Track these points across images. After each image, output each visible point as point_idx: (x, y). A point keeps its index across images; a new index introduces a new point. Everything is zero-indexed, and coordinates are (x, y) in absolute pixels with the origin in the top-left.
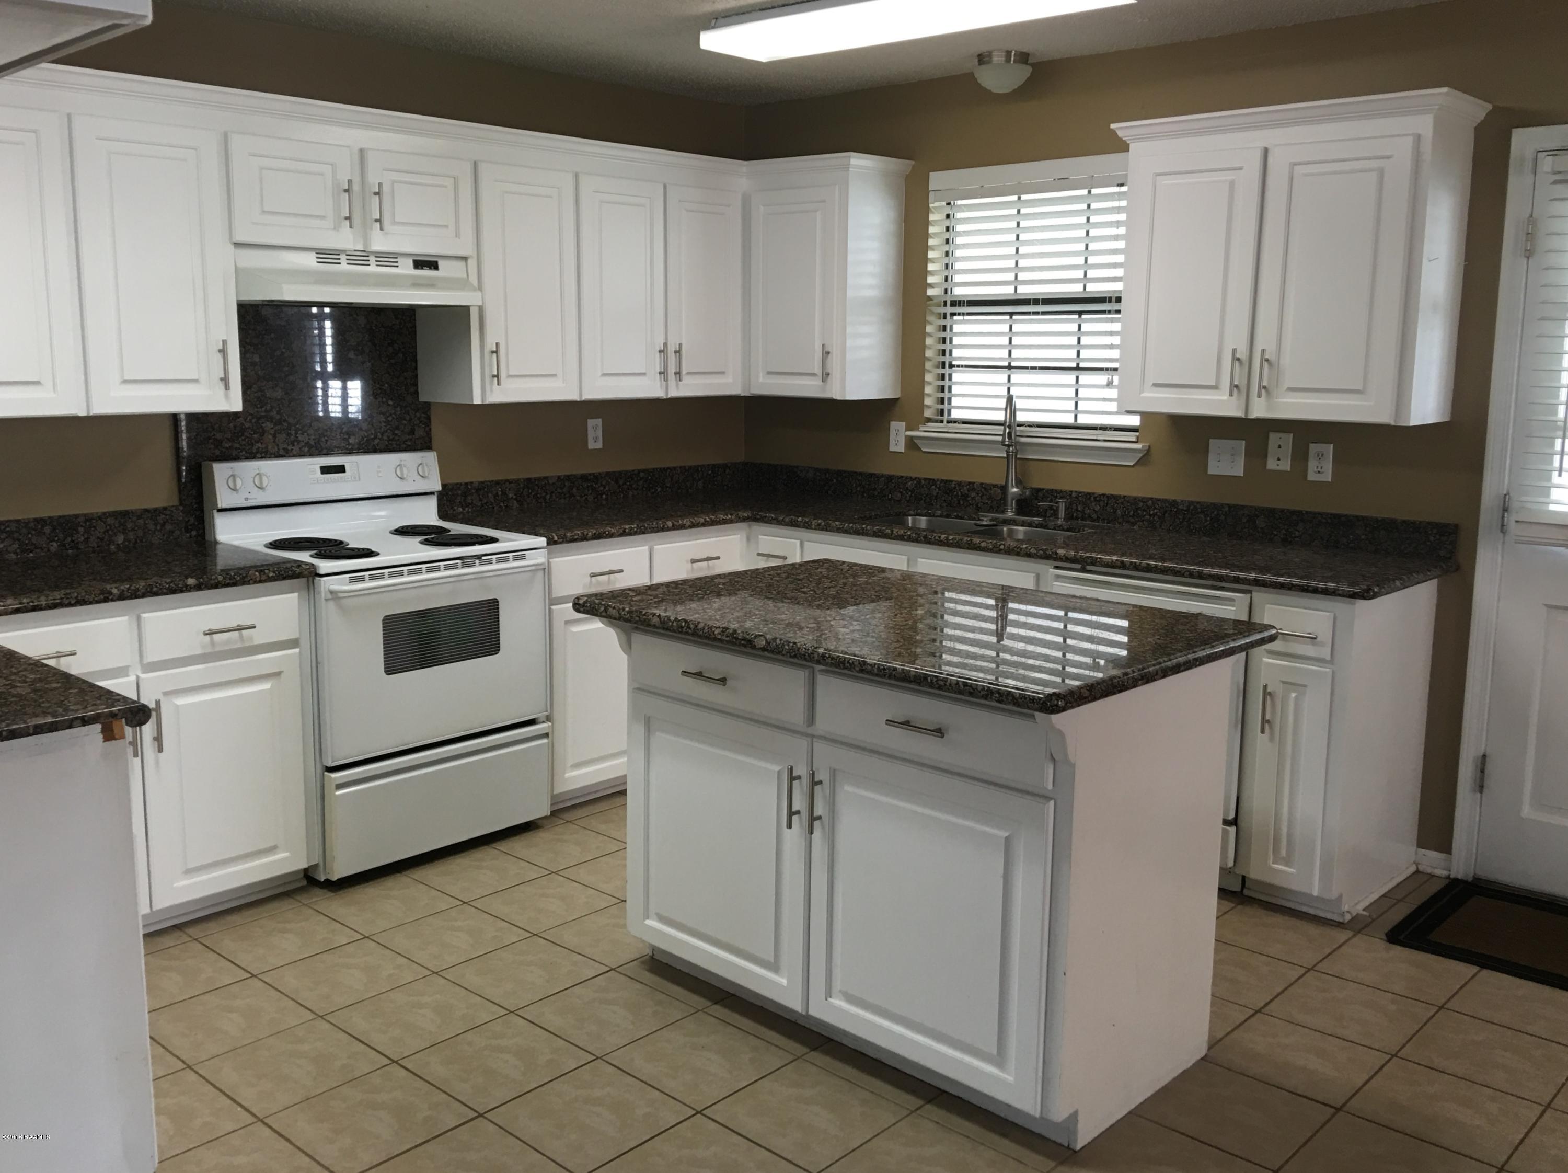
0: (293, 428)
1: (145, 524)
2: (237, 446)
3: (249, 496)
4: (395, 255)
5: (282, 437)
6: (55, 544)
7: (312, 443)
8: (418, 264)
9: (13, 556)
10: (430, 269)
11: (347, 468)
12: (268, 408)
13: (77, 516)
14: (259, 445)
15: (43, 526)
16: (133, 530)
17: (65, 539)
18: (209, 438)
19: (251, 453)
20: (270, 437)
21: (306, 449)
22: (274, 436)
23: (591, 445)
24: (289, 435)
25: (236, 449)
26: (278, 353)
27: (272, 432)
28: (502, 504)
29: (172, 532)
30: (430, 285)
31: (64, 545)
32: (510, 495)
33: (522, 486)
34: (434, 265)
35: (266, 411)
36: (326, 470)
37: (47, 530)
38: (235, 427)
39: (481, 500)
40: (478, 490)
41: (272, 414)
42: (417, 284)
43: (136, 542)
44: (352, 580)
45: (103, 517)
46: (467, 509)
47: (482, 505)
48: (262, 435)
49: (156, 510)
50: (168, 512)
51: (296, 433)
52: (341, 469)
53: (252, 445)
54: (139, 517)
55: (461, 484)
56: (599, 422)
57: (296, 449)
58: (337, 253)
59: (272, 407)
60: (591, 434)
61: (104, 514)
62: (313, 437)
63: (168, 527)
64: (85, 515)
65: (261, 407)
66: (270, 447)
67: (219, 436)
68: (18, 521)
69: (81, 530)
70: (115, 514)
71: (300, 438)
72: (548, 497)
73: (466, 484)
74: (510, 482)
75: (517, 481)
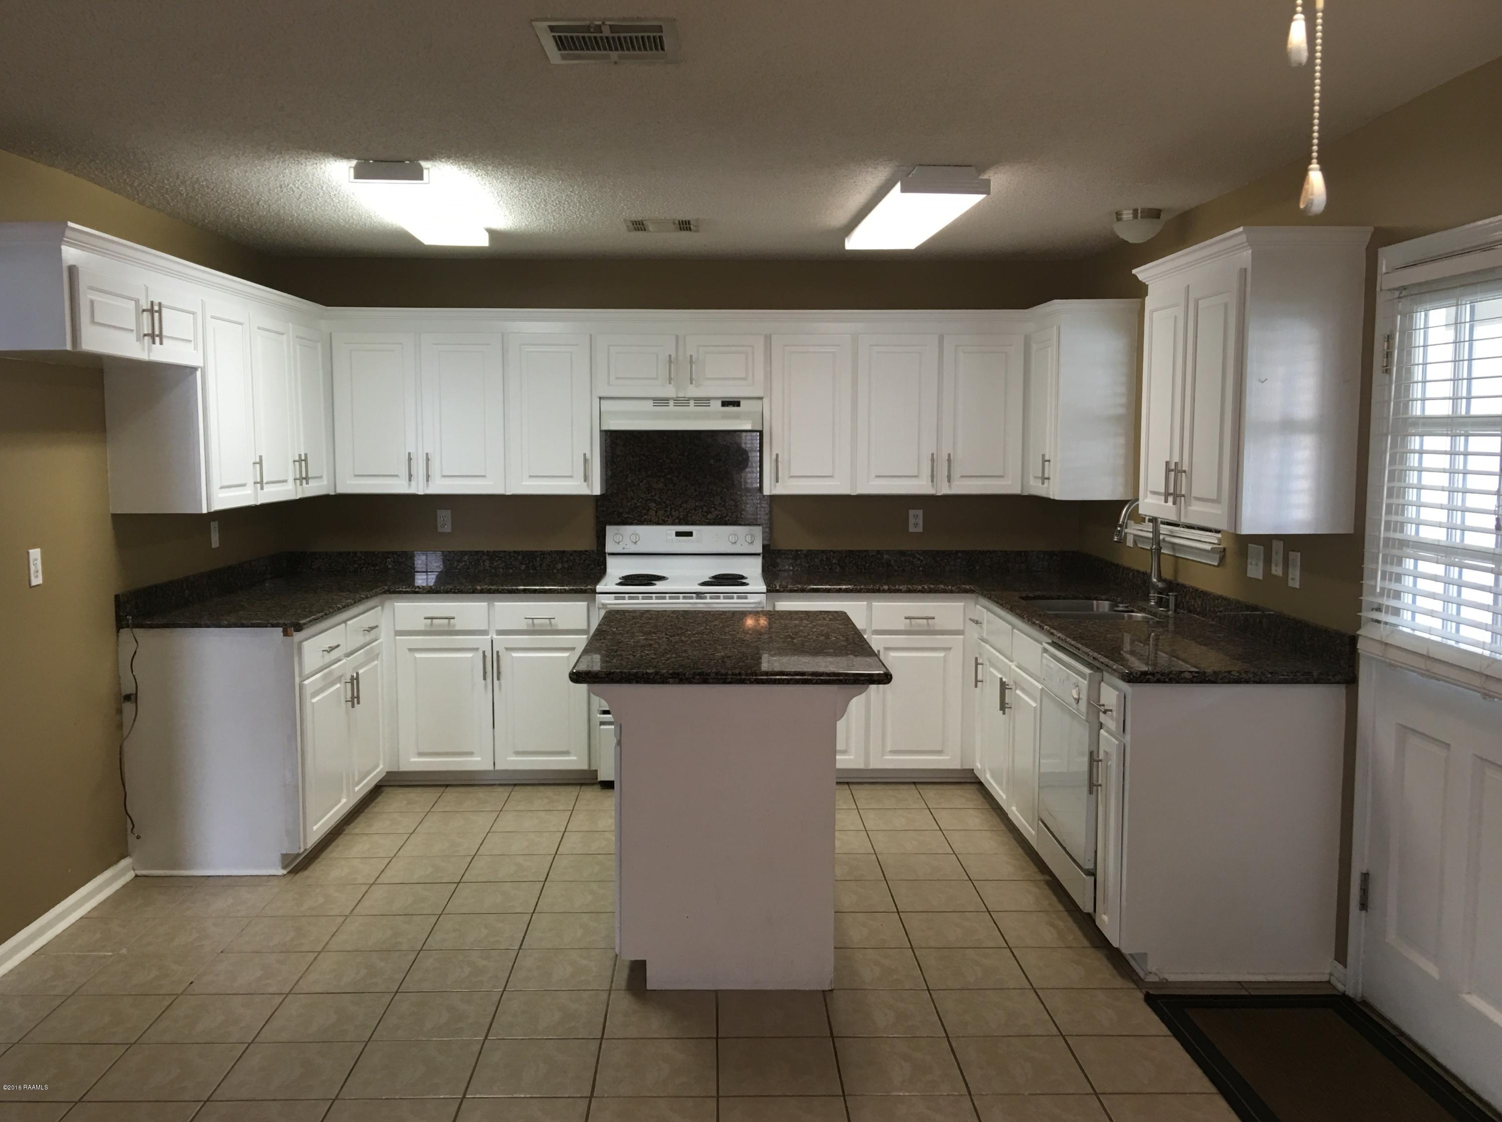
0: (669, 507)
1: (574, 559)
2: (632, 516)
3: (627, 547)
4: (709, 399)
5: (661, 513)
6: (524, 566)
7: (681, 517)
8: (725, 404)
9: (502, 570)
10: (734, 406)
11: (694, 534)
12: (653, 493)
13: (536, 552)
14: (646, 517)
15: (518, 555)
16: (567, 561)
17: (529, 563)
18: (615, 511)
19: (641, 521)
20: (654, 512)
21: (677, 521)
22: (656, 512)
23: (912, 529)
24: (666, 511)
25: (631, 518)
26: (660, 461)
27: (655, 509)
28: (826, 567)
29: (589, 565)
30: (737, 417)
31: (529, 567)
32: (834, 561)
33: (844, 555)
34: (737, 404)
35: (651, 496)
36: (678, 534)
37: (520, 558)
38: (631, 505)
39: (808, 562)
40: (806, 556)
41: (654, 498)
42: (725, 417)
43: (568, 569)
44: (616, 598)
45: (551, 553)
46: (796, 568)
47: (809, 567)
48: (648, 511)
49: (581, 551)
50: (588, 553)
51: (671, 510)
52: (690, 534)
53: (642, 516)
54: (571, 555)
55: (792, 551)
56: (920, 512)
57: (670, 520)
58: (667, 399)
59: (655, 494)
60: (912, 521)
61: (551, 551)
62: (682, 513)
63: (587, 562)
64: (541, 551)
65: (649, 494)
66: (653, 518)
67: (621, 510)
68: (505, 551)
69: (538, 559)
70: (557, 552)
71: (674, 513)
72: (867, 565)
73: (797, 551)
74: (834, 552)
75: (840, 552)
